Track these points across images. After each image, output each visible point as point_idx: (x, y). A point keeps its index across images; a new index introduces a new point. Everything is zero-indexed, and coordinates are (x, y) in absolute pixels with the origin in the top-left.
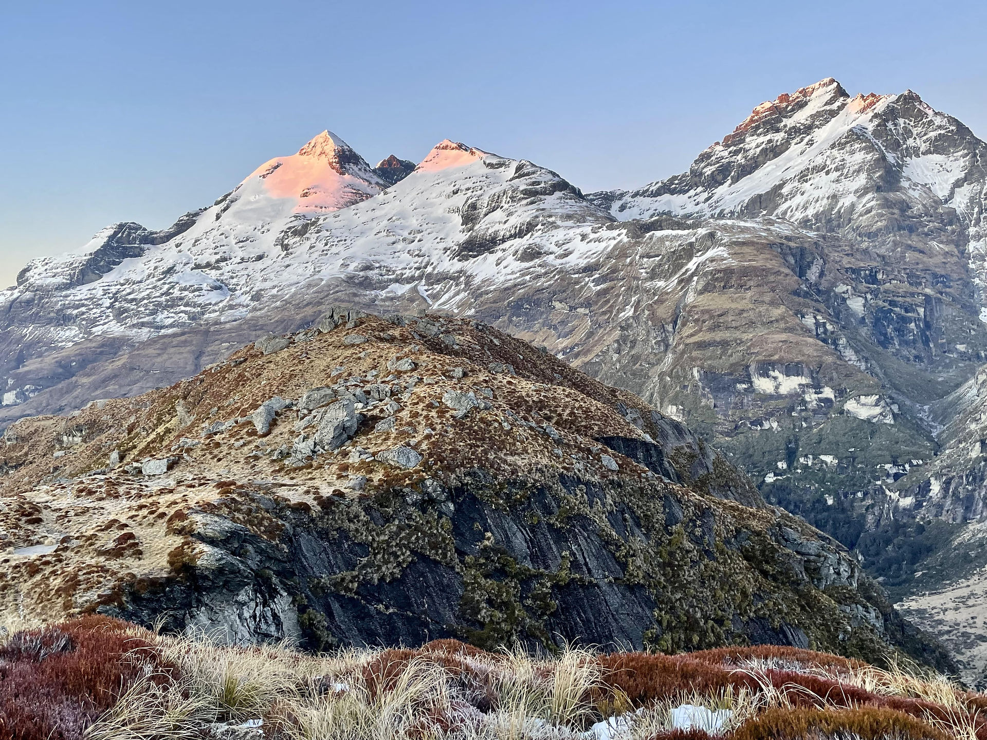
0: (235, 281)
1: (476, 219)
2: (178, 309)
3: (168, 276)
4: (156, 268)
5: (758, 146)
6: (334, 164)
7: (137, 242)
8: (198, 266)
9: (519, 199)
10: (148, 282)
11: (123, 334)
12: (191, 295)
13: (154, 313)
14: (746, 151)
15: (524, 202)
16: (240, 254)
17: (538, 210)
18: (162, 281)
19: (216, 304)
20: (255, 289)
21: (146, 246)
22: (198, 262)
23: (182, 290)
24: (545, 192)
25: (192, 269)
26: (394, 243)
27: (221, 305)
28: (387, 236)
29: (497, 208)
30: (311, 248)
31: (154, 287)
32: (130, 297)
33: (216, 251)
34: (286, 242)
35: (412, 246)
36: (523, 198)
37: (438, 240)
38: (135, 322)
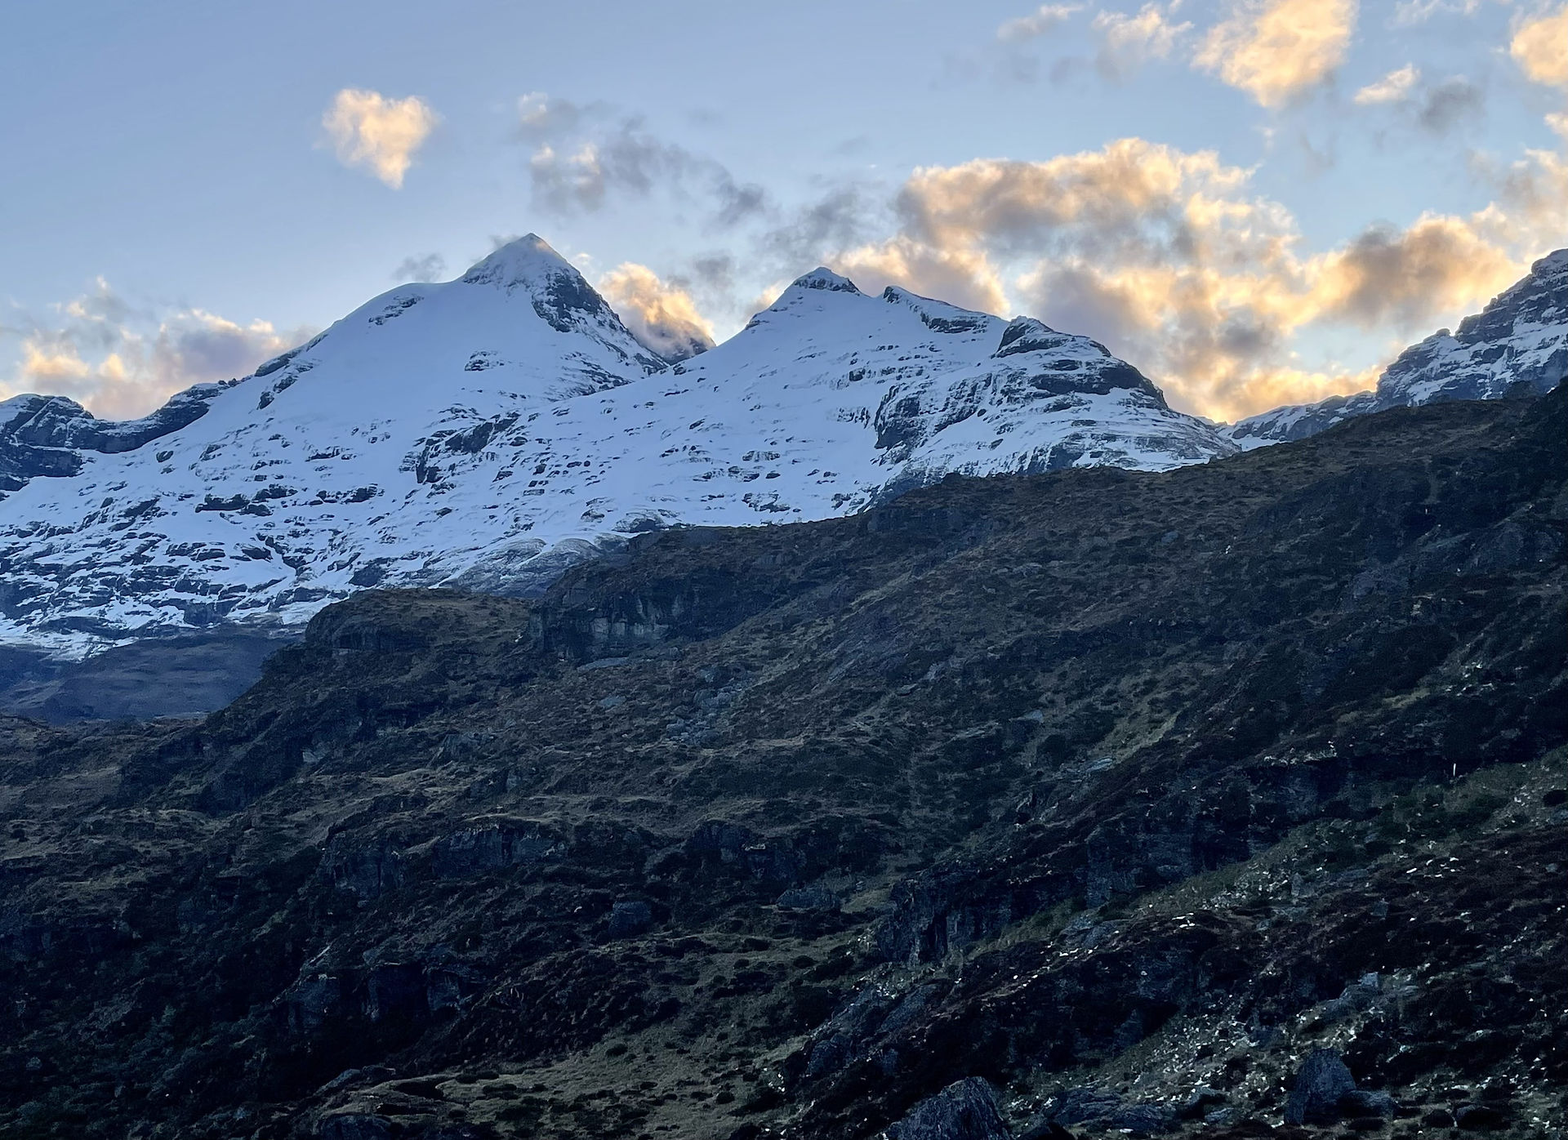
0: (301, 542)
1: (915, 434)
2: (162, 596)
3: (139, 519)
4: (108, 502)
5: (1544, 346)
6: (546, 306)
7: (68, 443)
8: (213, 504)
9: (1027, 397)
10: (87, 531)
11: (25, 642)
12: (196, 566)
13: (101, 599)
14: (1514, 353)
15: (1041, 403)
16: (316, 484)
17: (1076, 423)
18: (126, 532)
19: (259, 588)
20: (365, 558)
21: (85, 454)
22: (215, 495)
23: (174, 552)
24: (1089, 384)
25: (198, 511)
26: (708, 477)
27: (273, 591)
28: (692, 460)
29: (970, 413)
30: (501, 476)
31: (106, 543)
32: (42, 561)
33: (260, 472)
34: (430, 463)
35: (753, 487)
36: (1036, 395)
37: (820, 476)
38: (57, 616)
